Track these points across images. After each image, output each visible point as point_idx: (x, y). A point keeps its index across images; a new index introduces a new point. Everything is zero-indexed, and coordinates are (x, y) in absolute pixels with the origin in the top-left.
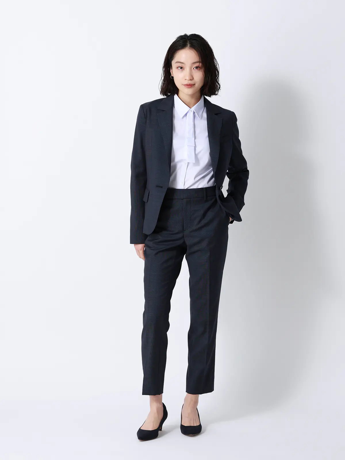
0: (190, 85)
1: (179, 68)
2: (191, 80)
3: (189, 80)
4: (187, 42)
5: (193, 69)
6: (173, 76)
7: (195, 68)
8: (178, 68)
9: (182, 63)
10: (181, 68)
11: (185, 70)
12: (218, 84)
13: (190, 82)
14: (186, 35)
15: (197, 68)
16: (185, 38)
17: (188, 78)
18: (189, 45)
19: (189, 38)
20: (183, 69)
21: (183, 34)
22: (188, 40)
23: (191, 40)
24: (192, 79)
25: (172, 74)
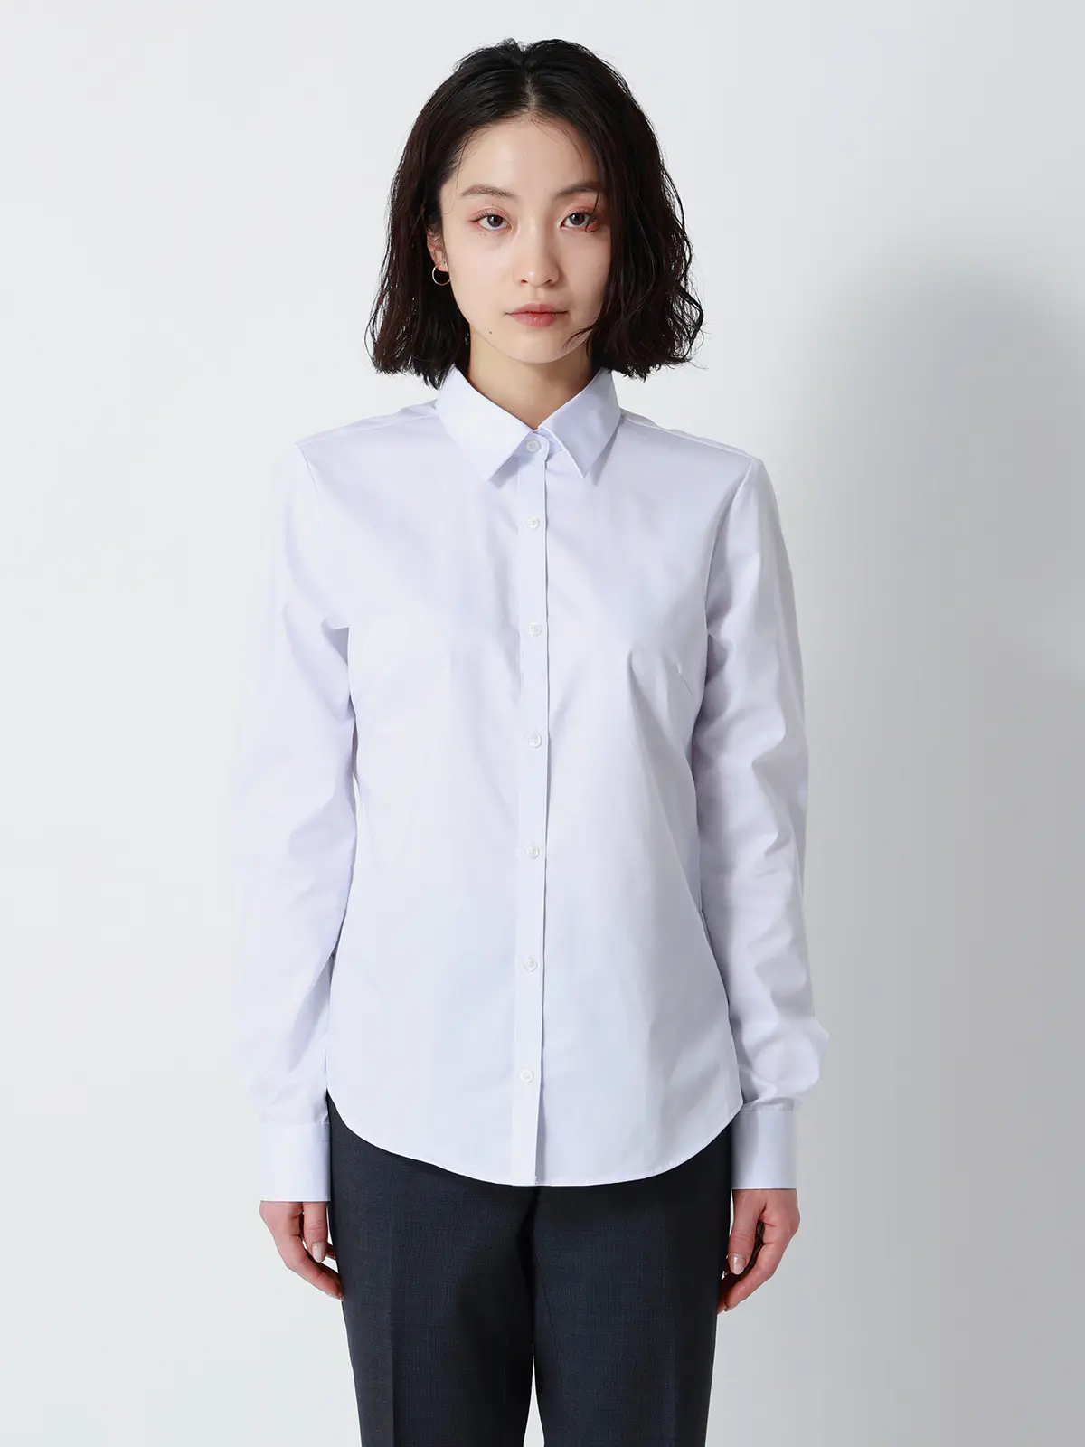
0: (542, 313)
1: (484, 222)
2: (549, 285)
3: (536, 287)
4: (523, 83)
5: (563, 225)
6: (443, 268)
7: (568, 223)
8: (476, 221)
9: (503, 194)
10: (497, 220)
11: (519, 227)
12: (692, 301)
13: (543, 297)
14: (509, 49)
15: (578, 218)
16: (507, 64)
17: (533, 273)
18: (533, 100)
19: (531, 63)
20: (509, 227)
21: (493, 41)
22: (532, 70)
23: (542, 72)
24: (554, 280)
25: (438, 257)
